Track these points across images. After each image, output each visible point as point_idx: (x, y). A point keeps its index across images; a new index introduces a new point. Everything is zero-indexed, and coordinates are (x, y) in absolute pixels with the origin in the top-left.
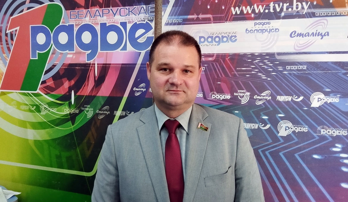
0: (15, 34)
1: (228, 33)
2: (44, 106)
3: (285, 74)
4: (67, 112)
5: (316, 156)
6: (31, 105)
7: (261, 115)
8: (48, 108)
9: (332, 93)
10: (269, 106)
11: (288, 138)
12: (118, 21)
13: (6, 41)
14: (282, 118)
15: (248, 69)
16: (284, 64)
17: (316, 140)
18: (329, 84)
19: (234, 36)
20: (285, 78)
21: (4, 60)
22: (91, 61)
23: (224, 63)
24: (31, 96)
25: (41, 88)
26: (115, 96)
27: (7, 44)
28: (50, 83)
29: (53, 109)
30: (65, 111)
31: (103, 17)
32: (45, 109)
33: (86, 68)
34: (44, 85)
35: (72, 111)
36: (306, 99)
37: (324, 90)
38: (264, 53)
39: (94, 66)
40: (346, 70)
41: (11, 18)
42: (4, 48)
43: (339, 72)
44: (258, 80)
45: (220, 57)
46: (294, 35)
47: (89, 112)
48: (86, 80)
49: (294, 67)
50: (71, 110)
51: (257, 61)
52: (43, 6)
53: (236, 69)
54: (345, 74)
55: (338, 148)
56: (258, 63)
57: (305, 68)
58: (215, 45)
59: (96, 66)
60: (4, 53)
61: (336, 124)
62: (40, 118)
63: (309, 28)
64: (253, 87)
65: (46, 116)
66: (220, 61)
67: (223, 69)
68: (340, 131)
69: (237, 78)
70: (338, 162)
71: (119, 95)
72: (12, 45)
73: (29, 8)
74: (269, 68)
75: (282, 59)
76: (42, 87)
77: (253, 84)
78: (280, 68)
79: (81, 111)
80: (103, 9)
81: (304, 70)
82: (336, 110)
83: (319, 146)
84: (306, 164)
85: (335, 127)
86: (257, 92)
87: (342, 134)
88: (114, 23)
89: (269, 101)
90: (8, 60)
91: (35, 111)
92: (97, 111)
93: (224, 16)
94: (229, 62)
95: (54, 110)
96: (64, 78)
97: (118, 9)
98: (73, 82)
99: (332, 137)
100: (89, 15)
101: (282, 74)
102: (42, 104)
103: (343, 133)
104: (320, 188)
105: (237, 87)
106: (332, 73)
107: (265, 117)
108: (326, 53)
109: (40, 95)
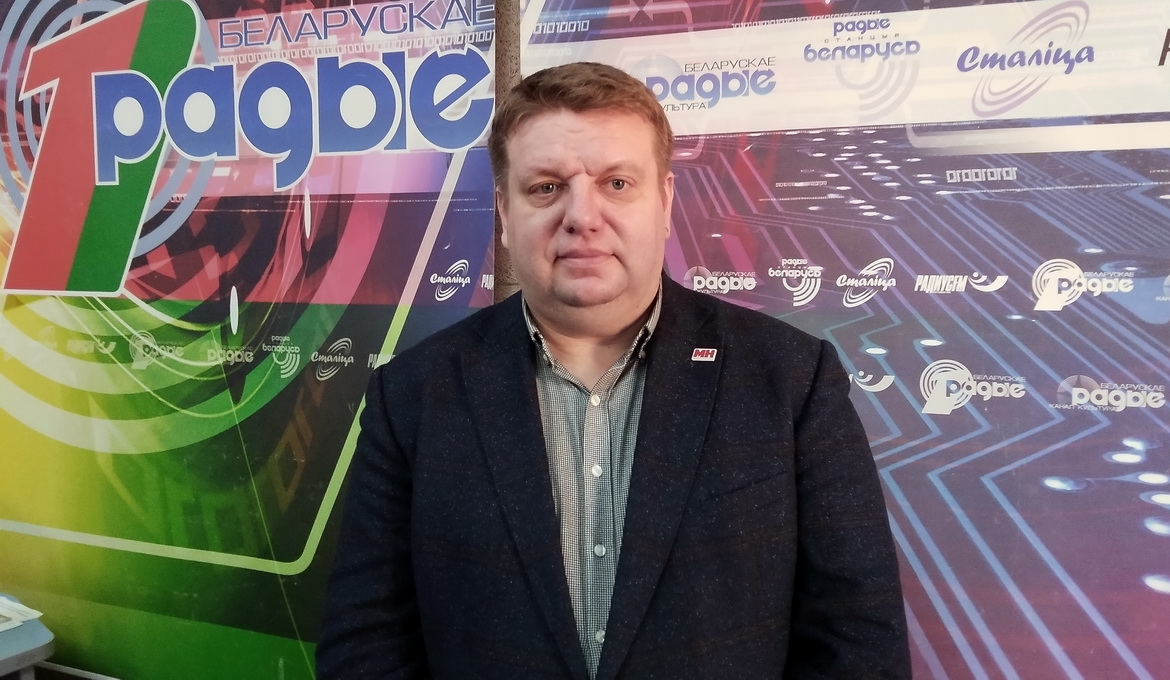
0: (47, 105)
1: (743, 64)
2: (141, 340)
3: (943, 200)
4: (216, 359)
5: (1054, 483)
6: (103, 338)
7: (860, 344)
8: (156, 348)
9: (1108, 261)
10: (889, 312)
11: (955, 423)
12: (376, 49)
13: (20, 128)
14: (937, 354)
15: (813, 184)
16: (939, 164)
17: (1054, 427)
18: (1098, 228)
19: (763, 73)
20: (942, 213)
21: (13, 189)
22: (291, 188)
23: (732, 166)
24: (101, 308)
25: (132, 280)
26: (370, 302)
27: (23, 138)
28: (161, 264)
29: (171, 351)
30: (210, 358)
31: (326, 37)
32: (147, 350)
33: (273, 211)
34: (142, 271)
35: (233, 356)
36: (1017, 286)
37: (1079, 251)
38: (868, 127)
39: (301, 204)
40: (1154, 178)
41: (34, 50)
42: (13, 151)
43: (1134, 187)
44: (849, 223)
45: (719, 147)
46: (971, 61)
47: (287, 359)
48: (275, 248)
49: (972, 175)
50: (230, 352)
51: (844, 157)
52: (132, 9)
53: (772, 187)
54: (1153, 193)
55: (1132, 451)
56: (848, 163)
57: (1012, 177)
58: (702, 106)
59: (307, 203)
60: (13, 167)
61: (1123, 367)
62: (128, 380)
63: (1023, 35)
64: (833, 246)
65: (150, 374)
66: (720, 159)
67: (729, 186)
68: (1140, 391)
69: (777, 219)
70: (1132, 502)
71: (383, 300)
72: (38, 139)
73: (87, 17)
74: (886, 178)
75: (932, 146)
76: (133, 277)
77: (831, 236)
78: (926, 180)
79: (261, 356)
80: (328, 9)
81: (1010, 184)
82: (1123, 318)
83: (1066, 447)
84: (1022, 511)
85: (1120, 380)
86: (848, 264)
87: (1147, 405)
88: (363, 55)
89: (887, 295)
90: (24, 190)
91: (113, 358)
92: (313, 356)
93: (728, 6)
94: (749, 164)
95: (176, 354)
96: (204, 246)
97: (375, 9)
98: (233, 259)
99: (1109, 413)
100: (280, 32)
101: (933, 198)
102: (135, 333)
103: (1150, 399)
104: (1071, 595)
105: (780, 250)
106: (1108, 192)
107: (877, 351)
108: (1085, 122)
109: (130, 305)
